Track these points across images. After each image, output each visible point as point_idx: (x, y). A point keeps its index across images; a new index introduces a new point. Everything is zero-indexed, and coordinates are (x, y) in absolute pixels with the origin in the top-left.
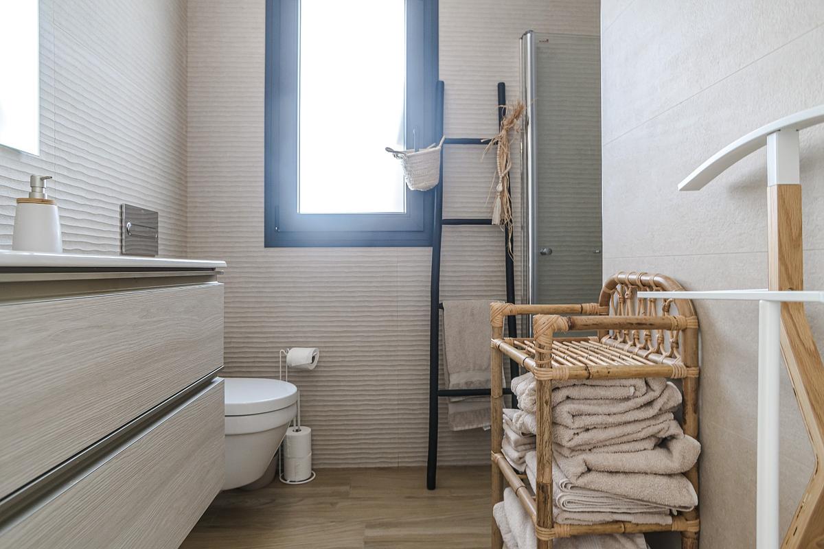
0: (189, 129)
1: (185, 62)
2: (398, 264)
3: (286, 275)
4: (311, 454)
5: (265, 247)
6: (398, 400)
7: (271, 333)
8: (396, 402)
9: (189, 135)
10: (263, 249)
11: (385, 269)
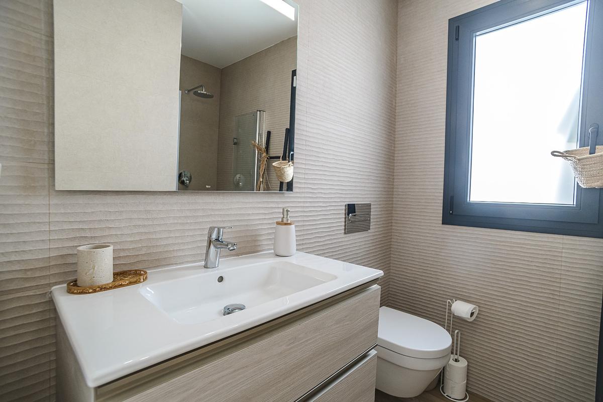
0: (396, 146)
1: (394, 104)
2: (563, 251)
3: (457, 245)
4: (466, 382)
5: (442, 224)
6: (556, 369)
7: (443, 284)
8: (554, 371)
9: (396, 149)
10: (441, 225)
11: (548, 253)
